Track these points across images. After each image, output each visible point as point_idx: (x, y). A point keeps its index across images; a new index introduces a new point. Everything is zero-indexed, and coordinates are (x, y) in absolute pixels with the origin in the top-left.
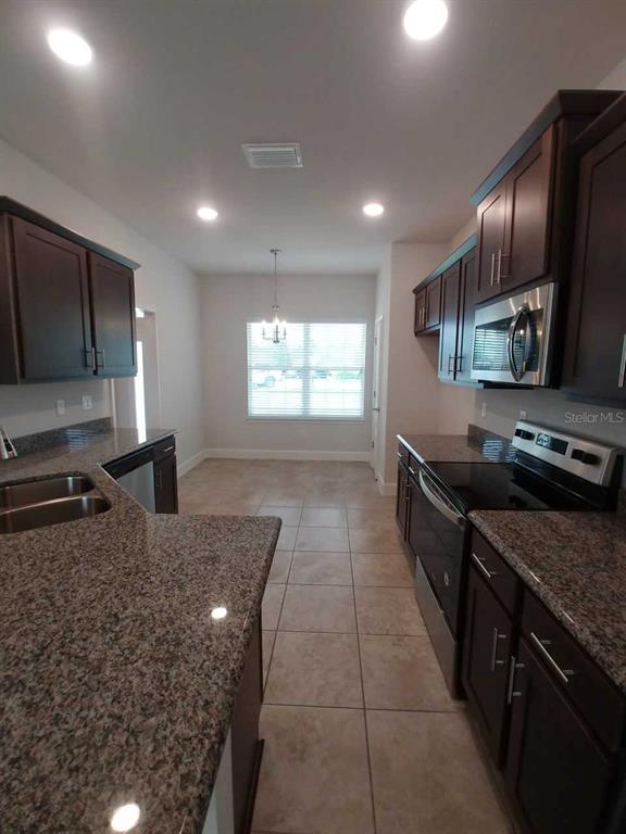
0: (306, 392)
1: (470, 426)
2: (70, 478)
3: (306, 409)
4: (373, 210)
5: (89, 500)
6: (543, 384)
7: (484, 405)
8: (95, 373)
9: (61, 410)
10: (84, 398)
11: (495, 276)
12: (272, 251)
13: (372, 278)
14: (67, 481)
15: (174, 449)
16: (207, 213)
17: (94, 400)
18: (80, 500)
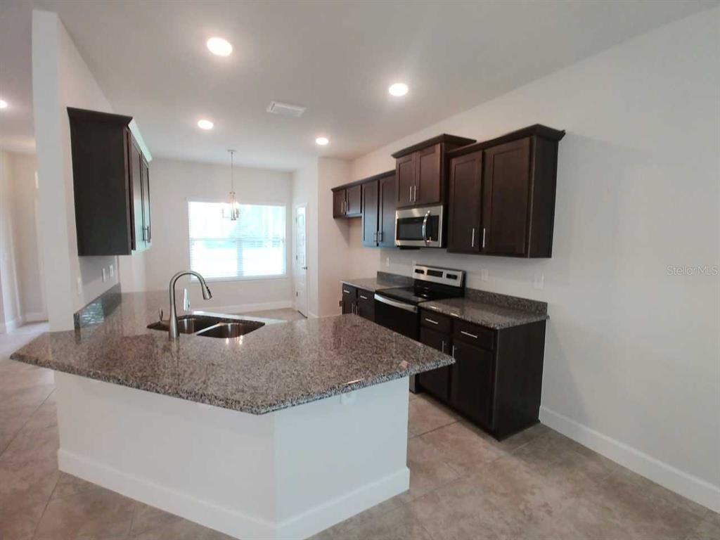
0: (240, 259)
1: (378, 273)
3: (240, 272)
4: (322, 141)
5: (232, 326)
6: (440, 246)
7: (388, 259)
11: (413, 190)
12: (229, 151)
13: (290, 175)
16: (205, 124)
17: (113, 269)
18: (227, 326)
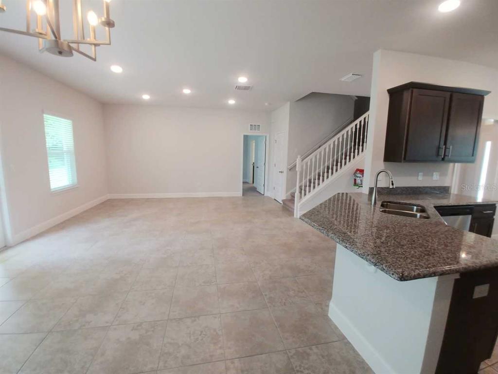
2: (415, 207)
8: (443, 159)
9: (420, 178)
10: (434, 173)
14: (413, 208)
15: (494, 214)
17: (440, 176)
